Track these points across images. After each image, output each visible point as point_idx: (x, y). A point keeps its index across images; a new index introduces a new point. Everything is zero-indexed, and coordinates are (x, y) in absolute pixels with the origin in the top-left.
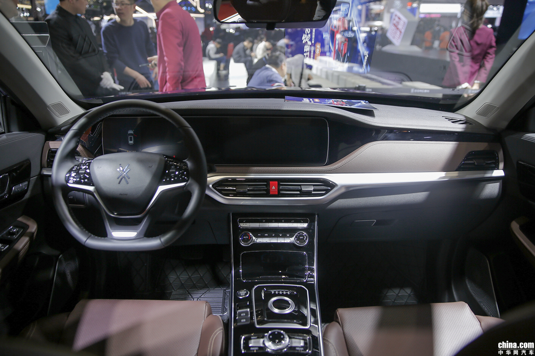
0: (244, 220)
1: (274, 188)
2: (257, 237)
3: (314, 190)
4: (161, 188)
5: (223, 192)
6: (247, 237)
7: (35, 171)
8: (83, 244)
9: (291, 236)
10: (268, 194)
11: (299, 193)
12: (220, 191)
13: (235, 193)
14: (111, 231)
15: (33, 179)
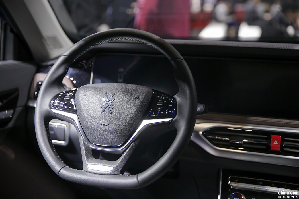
0: (236, 178)
1: (276, 143)
4: (146, 122)
7: (21, 102)
8: (57, 173)
10: (268, 149)
13: (228, 144)
14: (87, 163)
15: (19, 109)
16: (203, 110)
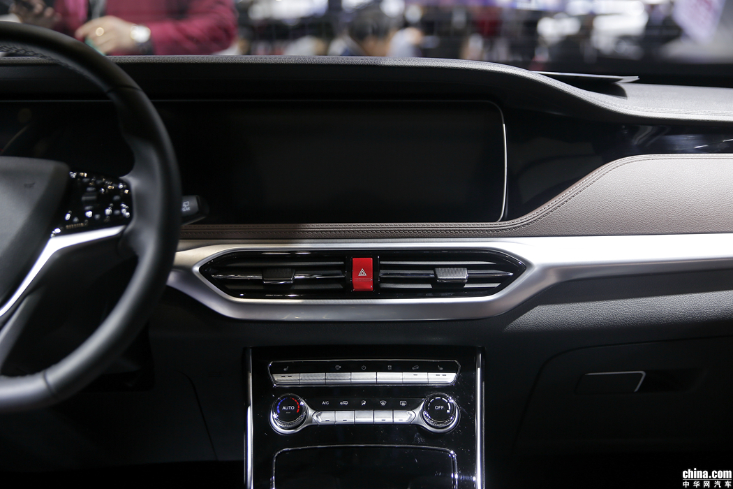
0: (285, 365)
1: (362, 273)
2: (319, 408)
3: (470, 280)
4: (57, 244)
5: (229, 287)
6: (292, 408)
9: (411, 407)
10: (347, 291)
11: (429, 286)
12: (221, 284)
13: (261, 288)
16: (197, 209)
